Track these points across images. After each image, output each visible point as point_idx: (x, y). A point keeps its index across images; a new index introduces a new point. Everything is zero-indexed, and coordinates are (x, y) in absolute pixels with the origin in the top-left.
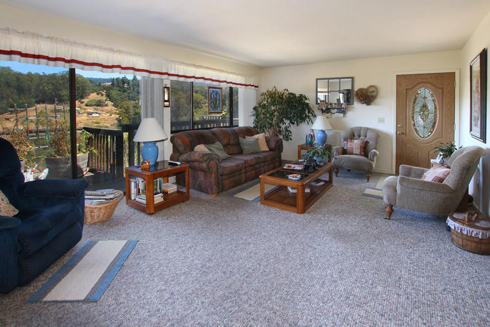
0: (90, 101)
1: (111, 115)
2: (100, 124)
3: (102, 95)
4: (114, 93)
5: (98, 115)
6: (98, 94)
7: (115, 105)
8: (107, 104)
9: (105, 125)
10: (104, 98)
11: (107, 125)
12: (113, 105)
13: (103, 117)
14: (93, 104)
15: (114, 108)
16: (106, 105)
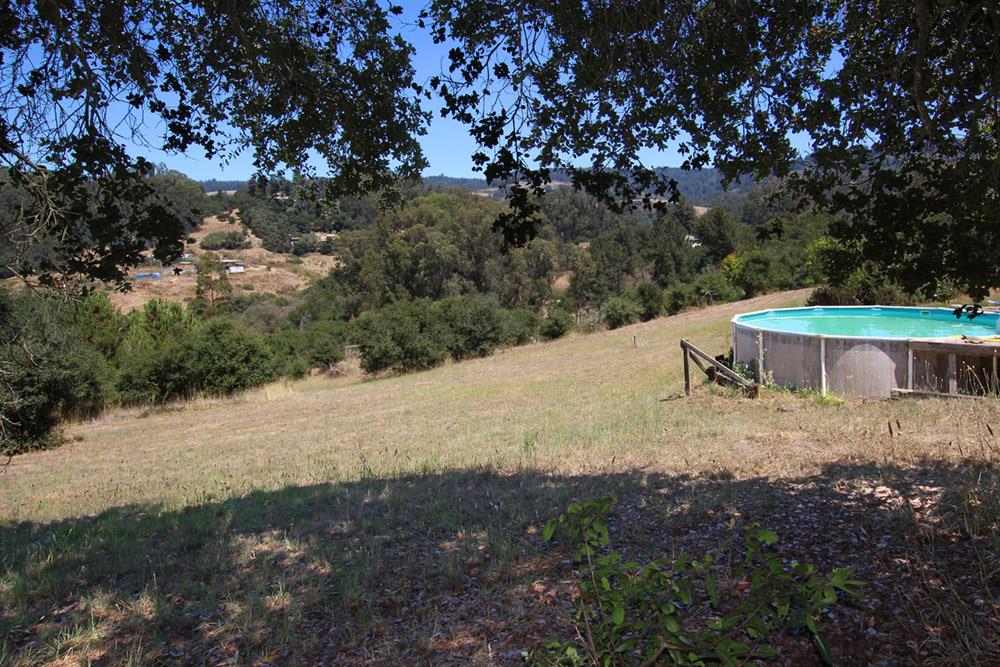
0: (211, 236)
1: (269, 269)
2: (255, 291)
3: (232, 221)
4: (260, 213)
5: (241, 269)
6: (221, 218)
7: (267, 246)
8: (250, 243)
9: (266, 291)
10: (238, 228)
11: (270, 292)
12: (263, 246)
13: (253, 274)
14: (220, 243)
15: (265, 252)
16: (248, 246)
